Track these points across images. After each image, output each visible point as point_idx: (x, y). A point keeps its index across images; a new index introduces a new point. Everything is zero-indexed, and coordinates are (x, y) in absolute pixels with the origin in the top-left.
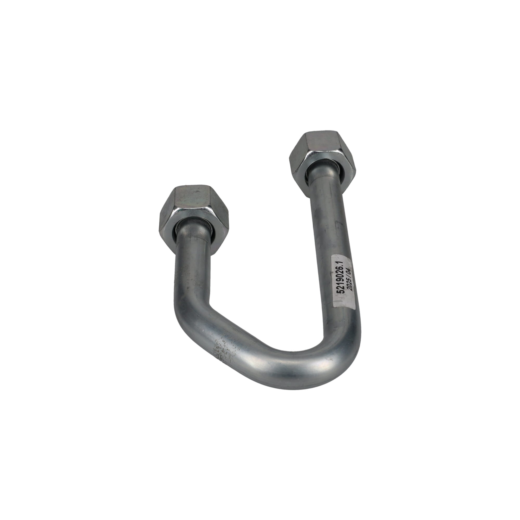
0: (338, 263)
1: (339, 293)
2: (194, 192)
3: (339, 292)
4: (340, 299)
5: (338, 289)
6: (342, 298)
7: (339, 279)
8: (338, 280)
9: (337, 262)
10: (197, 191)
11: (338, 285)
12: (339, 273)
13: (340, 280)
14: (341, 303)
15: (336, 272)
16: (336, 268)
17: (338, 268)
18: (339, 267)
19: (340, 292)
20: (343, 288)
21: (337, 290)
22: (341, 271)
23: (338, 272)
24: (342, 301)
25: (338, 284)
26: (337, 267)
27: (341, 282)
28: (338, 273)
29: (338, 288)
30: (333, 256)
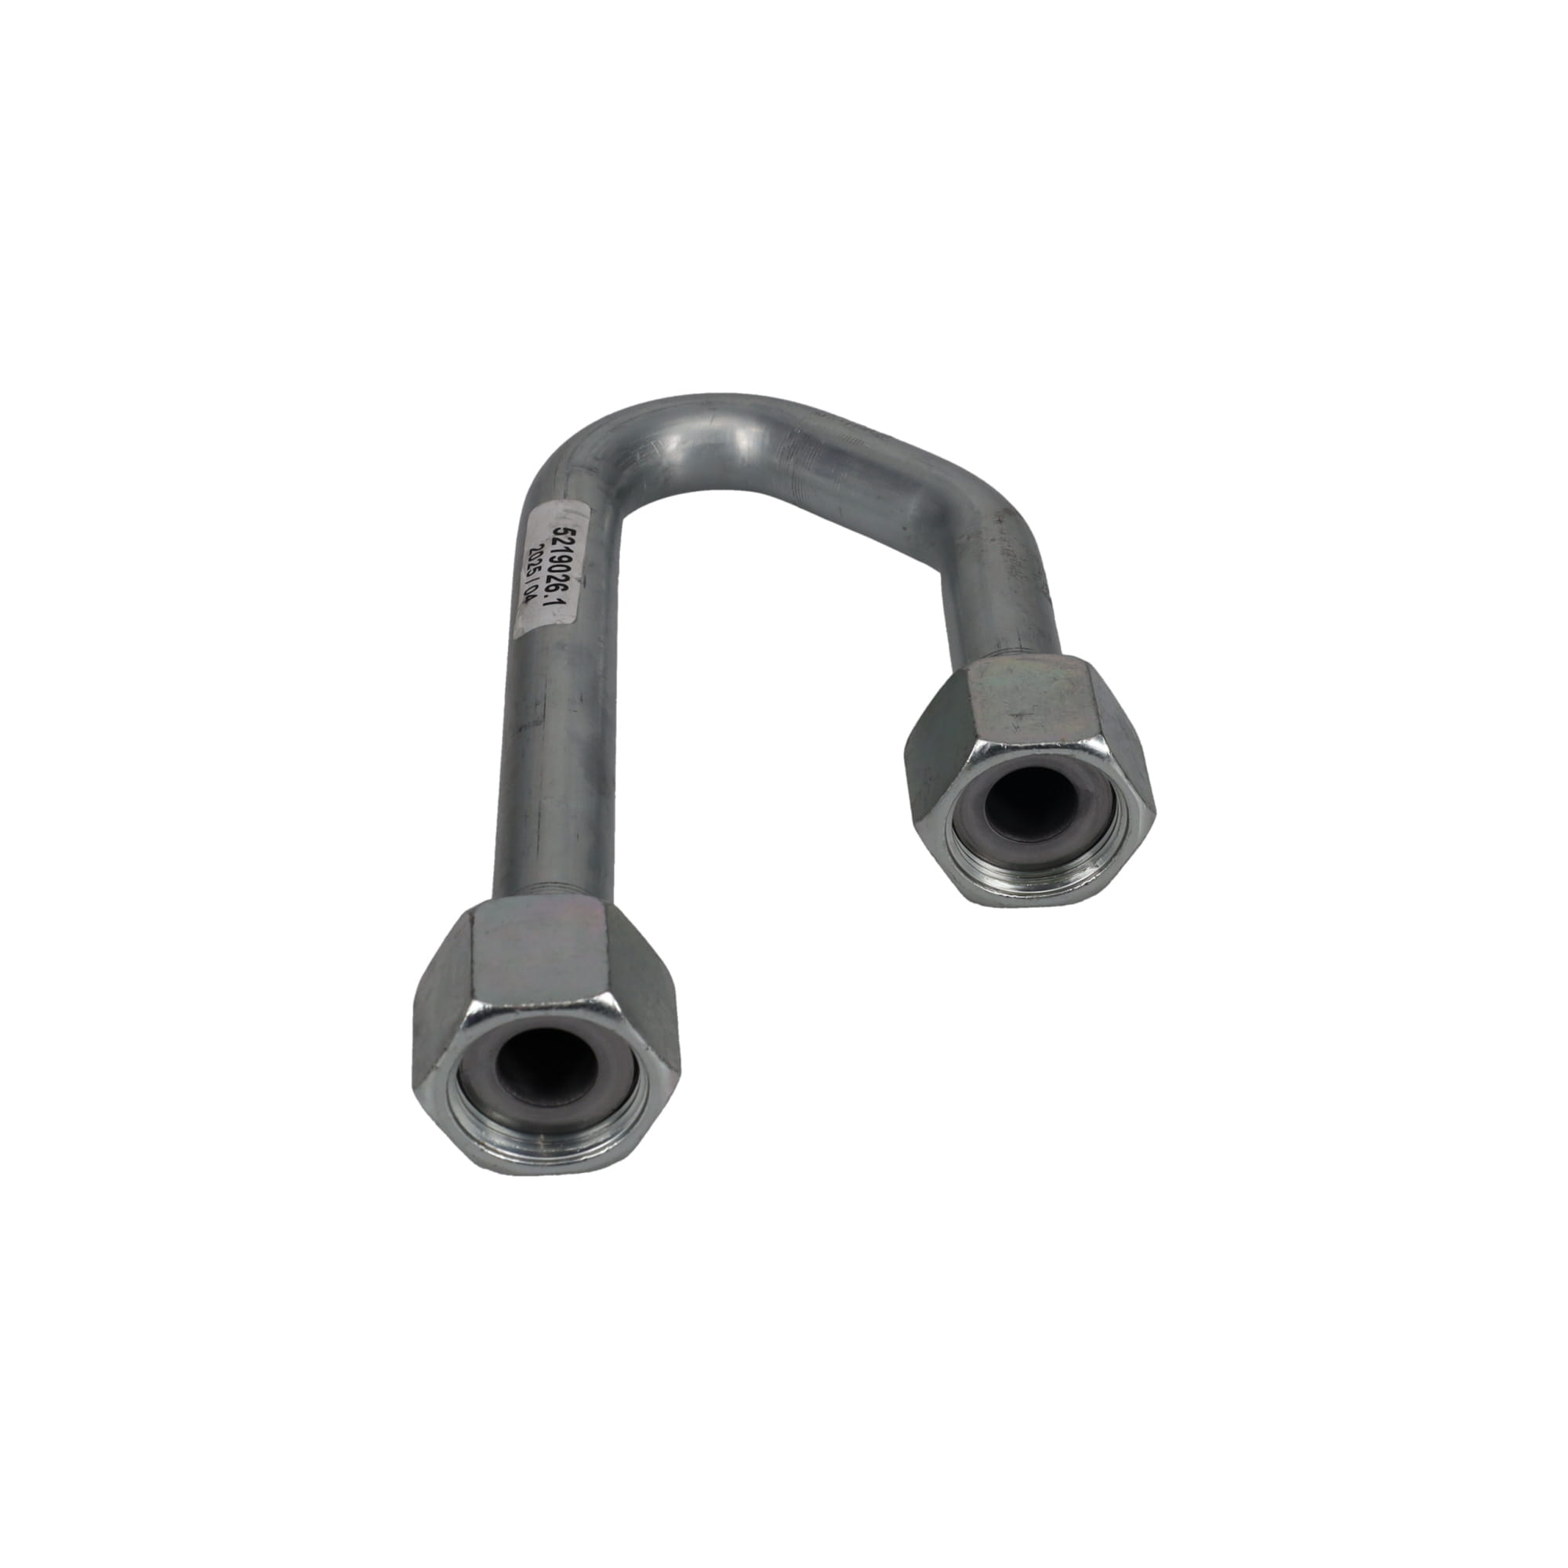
0: (556, 601)
1: (570, 530)
2: (1030, 714)
3: (570, 532)
4: (568, 516)
5: (569, 539)
6: (565, 518)
7: (562, 562)
8: (565, 559)
9: (561, 602)
10: (1020, 716)
11: (571, 547)
12: (559, 575)
13: (560, 559)
14: (569, 508)
15: (567, 578)
16: (566, 588)
17: (561, 587)
18: (557, 589)
19: (566, 530)
20: (554, 541)
21: (573, 537)
22: (553, 581)
23: (564, 578)
24: (566, 511)
25: (568, 550)
26: (563, 590)
27: (558, 555)
28: (564, 576)
29: (569, 541)
30: (569, 620)
